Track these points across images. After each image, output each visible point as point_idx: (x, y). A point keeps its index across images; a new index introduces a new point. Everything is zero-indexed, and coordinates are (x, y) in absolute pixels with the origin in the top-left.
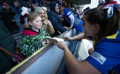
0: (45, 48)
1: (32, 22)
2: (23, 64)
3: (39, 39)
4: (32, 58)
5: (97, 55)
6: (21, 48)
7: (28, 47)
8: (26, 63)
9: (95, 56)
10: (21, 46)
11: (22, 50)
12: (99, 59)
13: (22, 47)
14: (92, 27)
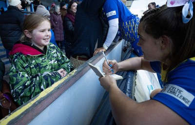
0: (63, 83)
1: (31, 32)
2: (22, 114)
3: (44, 64)
4: (40, 102)
5: (176, 90)
6: (15, 78)
7: (27, 77)
8: (27, 111)
9: (171, 92)
10: (14, 76)
11: (17, 83)
12: (179, 96)
13: (16, 76)
14: (159, 42)
